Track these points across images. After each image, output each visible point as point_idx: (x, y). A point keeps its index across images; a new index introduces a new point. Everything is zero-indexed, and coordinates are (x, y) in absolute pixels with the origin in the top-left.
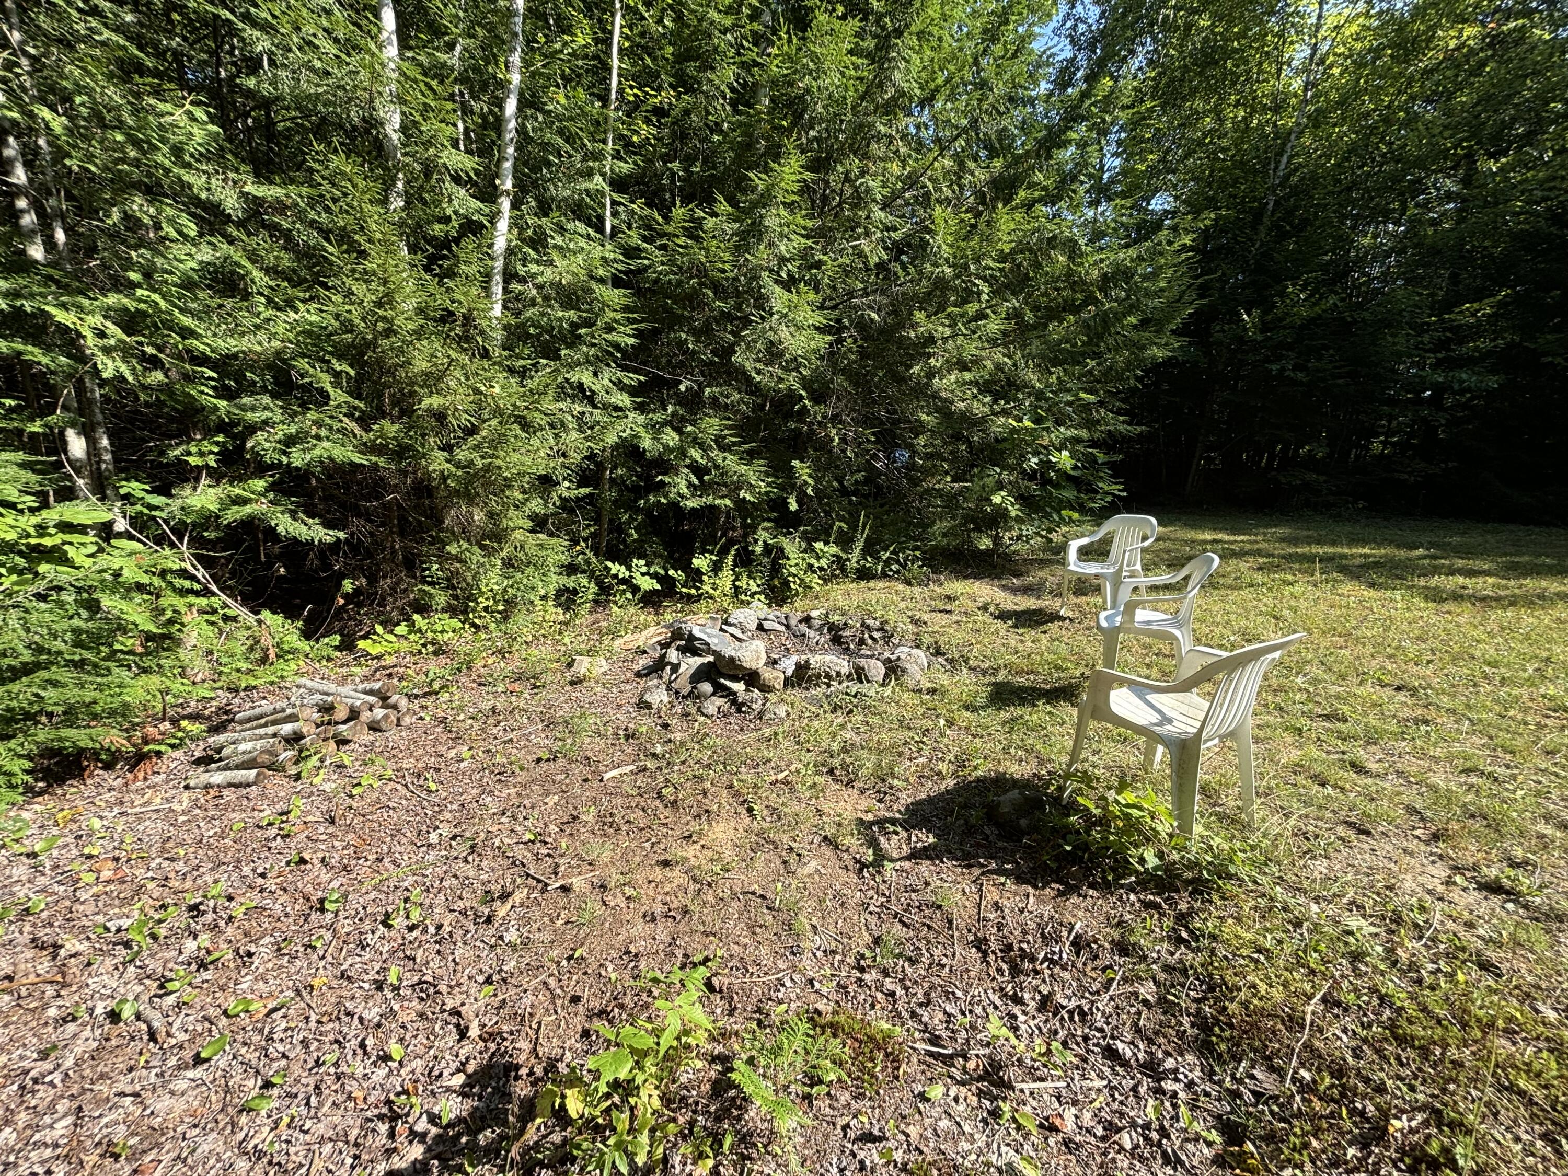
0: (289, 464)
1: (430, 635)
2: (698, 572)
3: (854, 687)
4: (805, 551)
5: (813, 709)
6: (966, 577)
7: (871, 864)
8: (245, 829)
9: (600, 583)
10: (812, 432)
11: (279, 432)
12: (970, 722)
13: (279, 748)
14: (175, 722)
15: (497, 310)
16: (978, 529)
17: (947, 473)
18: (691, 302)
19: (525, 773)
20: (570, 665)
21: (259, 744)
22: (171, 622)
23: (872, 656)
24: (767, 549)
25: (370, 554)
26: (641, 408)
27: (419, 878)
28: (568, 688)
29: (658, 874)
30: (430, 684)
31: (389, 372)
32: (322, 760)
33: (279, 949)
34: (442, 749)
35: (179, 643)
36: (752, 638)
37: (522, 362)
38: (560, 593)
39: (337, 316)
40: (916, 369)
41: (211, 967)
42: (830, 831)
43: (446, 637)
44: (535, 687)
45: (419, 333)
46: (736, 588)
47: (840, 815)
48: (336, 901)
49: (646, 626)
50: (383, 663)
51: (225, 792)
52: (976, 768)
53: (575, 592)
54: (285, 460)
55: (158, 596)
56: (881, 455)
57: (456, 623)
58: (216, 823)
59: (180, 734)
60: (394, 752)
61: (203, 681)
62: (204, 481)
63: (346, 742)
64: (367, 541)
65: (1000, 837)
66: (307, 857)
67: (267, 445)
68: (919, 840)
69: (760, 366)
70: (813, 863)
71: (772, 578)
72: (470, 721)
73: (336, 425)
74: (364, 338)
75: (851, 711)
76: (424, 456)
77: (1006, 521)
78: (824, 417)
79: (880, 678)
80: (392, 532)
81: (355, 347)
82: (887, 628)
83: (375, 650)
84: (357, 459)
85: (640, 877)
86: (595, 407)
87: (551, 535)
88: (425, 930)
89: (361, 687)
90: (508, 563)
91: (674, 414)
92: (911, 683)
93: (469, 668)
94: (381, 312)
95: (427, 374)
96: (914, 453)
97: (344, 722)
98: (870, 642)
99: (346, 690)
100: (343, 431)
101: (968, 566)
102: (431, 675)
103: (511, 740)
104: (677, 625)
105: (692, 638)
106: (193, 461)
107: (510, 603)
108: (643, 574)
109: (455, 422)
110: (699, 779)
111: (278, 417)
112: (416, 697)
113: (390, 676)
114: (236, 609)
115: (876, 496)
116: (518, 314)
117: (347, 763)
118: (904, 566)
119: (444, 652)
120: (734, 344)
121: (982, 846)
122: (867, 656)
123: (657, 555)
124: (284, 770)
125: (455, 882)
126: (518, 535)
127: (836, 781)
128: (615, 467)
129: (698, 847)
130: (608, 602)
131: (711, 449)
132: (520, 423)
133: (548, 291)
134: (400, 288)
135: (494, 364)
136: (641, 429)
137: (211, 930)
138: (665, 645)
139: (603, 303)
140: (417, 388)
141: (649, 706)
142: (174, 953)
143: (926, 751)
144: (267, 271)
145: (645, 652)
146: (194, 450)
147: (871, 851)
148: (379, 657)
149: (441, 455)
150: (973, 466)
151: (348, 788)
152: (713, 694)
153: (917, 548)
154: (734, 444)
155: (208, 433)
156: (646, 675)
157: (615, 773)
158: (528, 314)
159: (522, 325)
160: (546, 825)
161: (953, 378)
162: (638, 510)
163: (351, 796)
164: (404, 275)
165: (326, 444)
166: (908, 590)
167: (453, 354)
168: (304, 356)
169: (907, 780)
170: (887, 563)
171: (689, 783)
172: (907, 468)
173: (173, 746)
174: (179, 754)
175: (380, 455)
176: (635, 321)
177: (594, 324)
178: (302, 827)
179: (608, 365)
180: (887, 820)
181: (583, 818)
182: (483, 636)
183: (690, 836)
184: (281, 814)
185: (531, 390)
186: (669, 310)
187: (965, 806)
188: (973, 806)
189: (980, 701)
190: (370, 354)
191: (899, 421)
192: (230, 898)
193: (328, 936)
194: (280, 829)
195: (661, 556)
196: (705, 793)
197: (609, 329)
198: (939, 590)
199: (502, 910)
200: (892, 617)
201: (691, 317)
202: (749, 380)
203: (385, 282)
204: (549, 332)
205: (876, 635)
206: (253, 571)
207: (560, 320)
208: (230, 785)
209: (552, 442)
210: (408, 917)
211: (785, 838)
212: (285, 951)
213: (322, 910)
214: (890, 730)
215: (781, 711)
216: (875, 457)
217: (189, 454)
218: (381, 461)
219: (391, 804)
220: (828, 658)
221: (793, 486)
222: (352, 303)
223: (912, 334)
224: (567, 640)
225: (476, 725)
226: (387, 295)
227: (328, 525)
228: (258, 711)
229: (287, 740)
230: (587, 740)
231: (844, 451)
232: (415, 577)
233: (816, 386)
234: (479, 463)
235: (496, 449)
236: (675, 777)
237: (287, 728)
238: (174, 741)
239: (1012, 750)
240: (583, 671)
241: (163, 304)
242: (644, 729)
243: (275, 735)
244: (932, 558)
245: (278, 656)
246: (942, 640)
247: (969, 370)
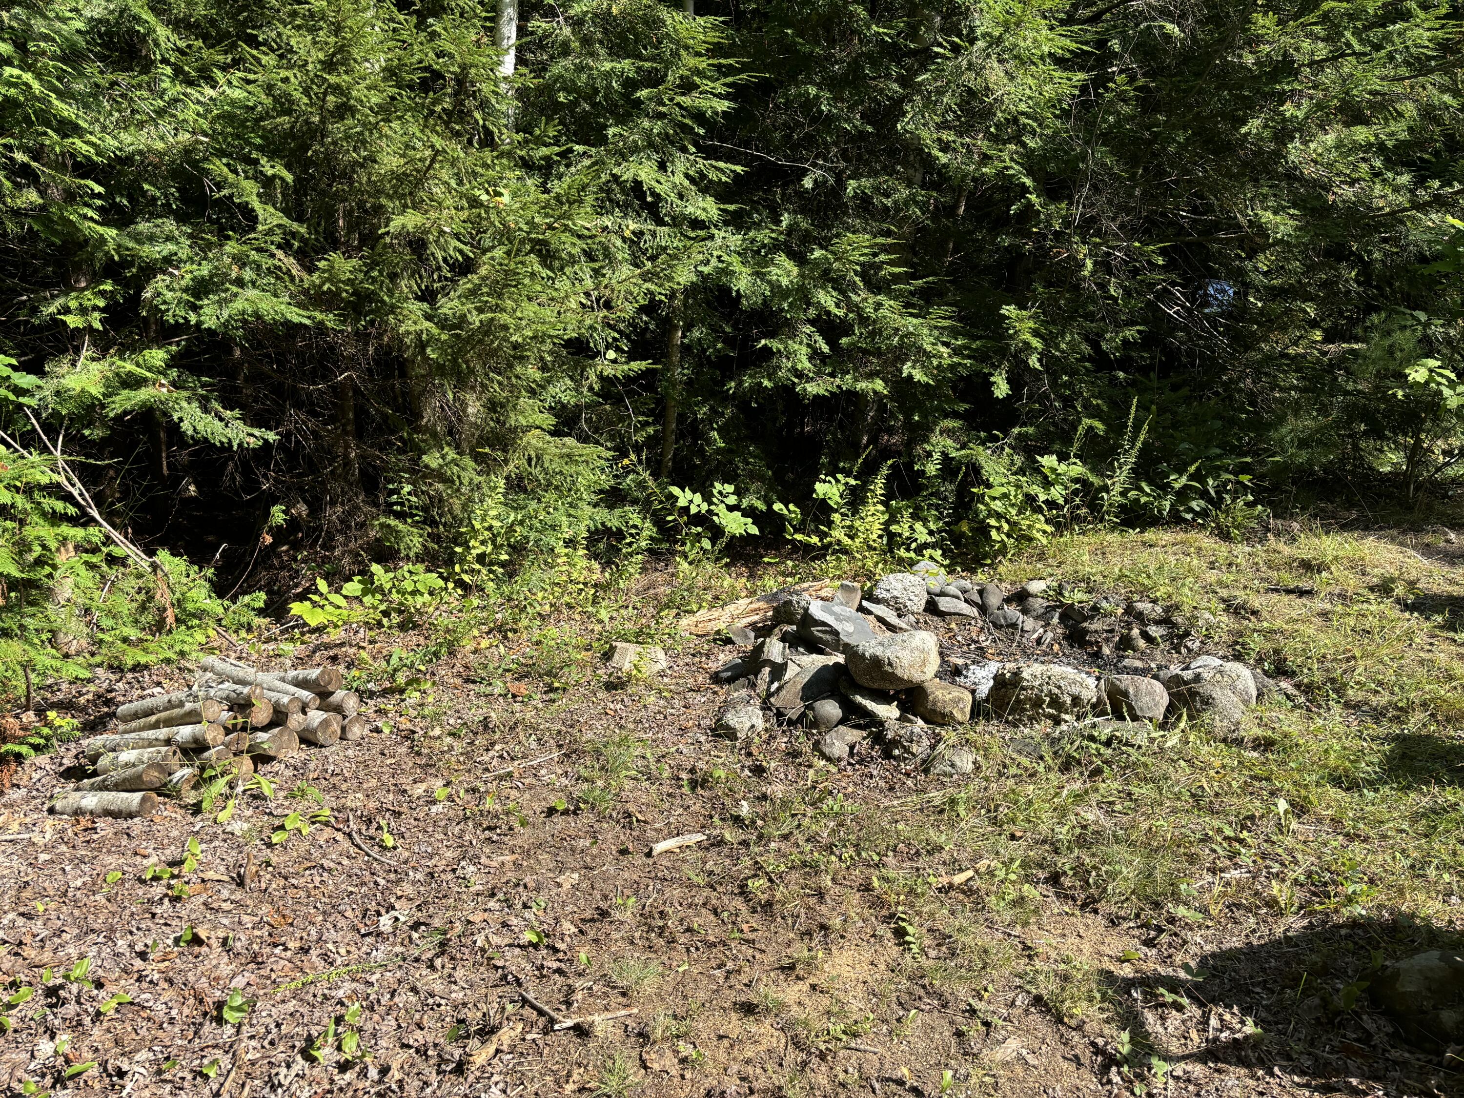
0: (199, 324)
1: (395, 596)
2: (824, 508)
3: (1106, 728)
4: (1021, 471)
5: (1025, 762)
6: (1345, 527)
7: (1126, 1060)
8: (123, 881)
9: (659, 522)
10: (1042, 252)
11: (186, 274)
12: (1342, 809)
13: (174, 761)
14: (40, 712)
15: (508, 66)
16: (1376, 433)
17: (1314, 324)
18: (828, 30)
19: (528, 831)
20: (607, 656)
21: (147, 754)
22: (40, 562)
23: (1144, 672)
24: (949, 466)
25: (313, 467)
26: (736, 221)
27: (360, 987)
28: (602, 694)
29: (734, 1025)
30: (392, 677)
31: (344, 175)
32: (231, 786)
33: (159, 1072)
34: (405, 781)
35: (49, 594)
36: (917, 626)
37: (544, 151)
38: (596, 535)
39: (269, 88)
40: (1253, 125)
41: (70, 1084)
42: (1047, 988)
43: (419, 600)
44: (552, 689)
45: (387, 111)
46: (891, 536)
47: (1067, 961)
48: (239, 1009)
49: (733, 597)
50: (325, 639)
51: (100, 824)
52: (1350, 900)
53: (619, 535)
54: (193, 319)
55: (22, 523)
56: (1177, 291)
57: (433, 580)
58: (86, 868)
59: (46, 731)
60: (335, 780)
61: (78, 654)
62: (86, 352)
63: (267, 759)
64: (309, 445)
65: (1395, 1039)
66: (203, 935)
67: (169, 295)
68: (1224, 1026)
69: (948, 136)
70: (1013, 1045)
71: (957, 518)
72: (448, 740)
73: (267, 263)
74: (307, 122)
75: (1098, 772)
76: (393, 309)
77: (1436, 419)
78: (1067, 224)
79: (1159, 713)
80: (346, 433)
81: (294, 137)
82: (1178, 619)
83: (314, 619)
84: (296, 315)
85: (704, 1026)
86: (660, 222)
87: (584, 439)
88: (363, 1074)
89: (292, 673)
90: (516, 485)
91: (791, 230)
92: (1220, 726)
93: (452, 653)
94: (332, 79)
95: (400, 178)
96: (1245, 287)
97: (265, 728)
98: (1142, 643)
99: (269, 678)
100: (275, 272)
101: (1350, 505)
102: (394, 661)
103: (510, 775)
104: (785, 597)
105: (808, 620)
106: (73, 321)
107: (518, 549)
108: (731, 508)
109: (439, 255)
110: (812, 868)
111: (184, 252)
112: (372, 694)
113: (334, 659)
114: (124, 548)
115: (1164, 370)
116: (540, 69)
117: (267, 791)
118: (1217, 503)
119: (416, 626)
120: (901, 100)
121: (1356, 1053)
122: (1136, 671)
123: (754, 476)
124: (179, 797)
125: (413, 998)
126: (534, 439)
127: (1064, 896)
128: (688, 328)
129: (804, 986)
130: (673, 553)
131: (854, 288)
132: (539, 253)
133: (588, 27)
134: (358, 35)
135: (501, 156)
136: (735, 259)
137: (74, 1029)
138: (763, 631)
139: (678, 42)
140: (383, 201)
141: (730, 734)
142: (25, 1056)
143: (1246, 857)
144: (178, 24)
145: (728, 641)
146: (73, 304)
147: (1125, 1036)
148: (319, 630)
149: (417, 308)
150: (1369, 309)
151: (267, 832)
152: (842, 722)
153: (1244, 469)
154: (896, 278)
155: (96, 279)
156: (730, 681)
157: (671, 844)
158: (556, 69)
159: (546, 90)
160: (557, 920)
161: (1330, 139)
162: (725, 398)
163: (270, 845)
164: (369, 14)
165: (252, 293)
166: (1223, 550)
167: (438, 142)
168: (221, 153)
169: (1204, 910)
170: (1183, 495)
171: (794, 876)
172: (1229, 316)
173: (37, 748)
174: (43, 760)
175: (328, 310)
176: (730, 70)
177: (662, 80)
178: (199, 887)
179: (684, 150)
180: (1161, 980)
181: (617, 915)
182: (476, 602)
183: (792, 967)
184: (172, 864)
185: (558, 198)
186: (789, 48)
187: (1324, 971)
188: (1341, 974)
189: (1366, 769)
190: (317, 147)
191: (1216, 226)
192: (99, 985)
193: (226, 1061)
194: (170, 887)
195: (761, 478)
196: (820, 894)
197: (687, 87)
198: (1287, 550)
199: (481, 1055)
200: (1187, 597)
201: (828, 58)
202: (928, 161)
203: (338, 29)
204: (590, 98)
205: (1155, 631)
206: (149, 488)
207: (607, 75)
208: (108, 813)
209: (589, 283)
210: (339, 1048)
211: (963, 991)
212: (167, 1076)
213: (220, 1020)
214: (1174, 811)
215: (965, 761)
216: (1165, 295)
217: (67, 311)
218: (330, 320)
219: (326, 863)
220: (1057, 670)
221: (1003, 352)
222: (290, 67)
223: (1249, 59)
224: (604, 615)
225: (458, 747)
226: (341, 49)
227: (255, 419)
228: (148, 702)
229: (185, 751)
230: (628, 785)
231: (1103, 286)
232: (376, 504)
233: (1052, 167)
234: (475, 319)
235: (500, 296)
236: (770, 862)
237: (185, 732)
238: (37, 740)
239: (1432, 872)
240: (627, 667)
241: (36, 86)
242: (721, 773)
243: (168, 742)
244: (1275, 488)
245: (177, 620)
246: (1289, 647)
247: (1366, 122)
